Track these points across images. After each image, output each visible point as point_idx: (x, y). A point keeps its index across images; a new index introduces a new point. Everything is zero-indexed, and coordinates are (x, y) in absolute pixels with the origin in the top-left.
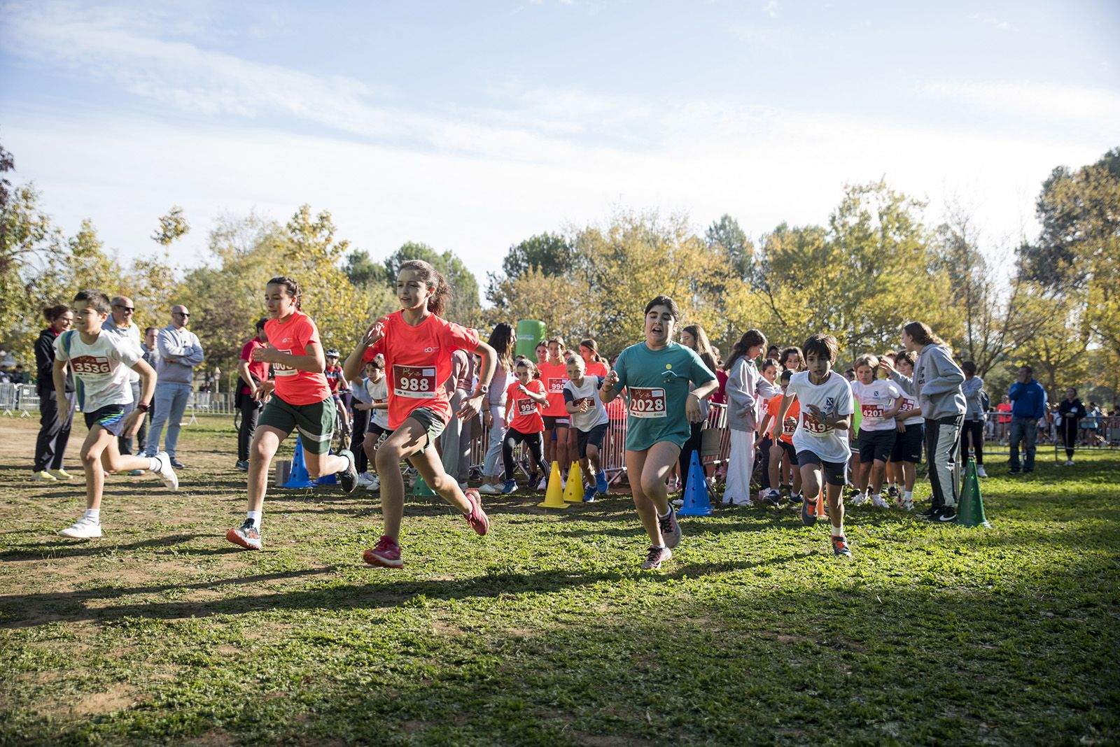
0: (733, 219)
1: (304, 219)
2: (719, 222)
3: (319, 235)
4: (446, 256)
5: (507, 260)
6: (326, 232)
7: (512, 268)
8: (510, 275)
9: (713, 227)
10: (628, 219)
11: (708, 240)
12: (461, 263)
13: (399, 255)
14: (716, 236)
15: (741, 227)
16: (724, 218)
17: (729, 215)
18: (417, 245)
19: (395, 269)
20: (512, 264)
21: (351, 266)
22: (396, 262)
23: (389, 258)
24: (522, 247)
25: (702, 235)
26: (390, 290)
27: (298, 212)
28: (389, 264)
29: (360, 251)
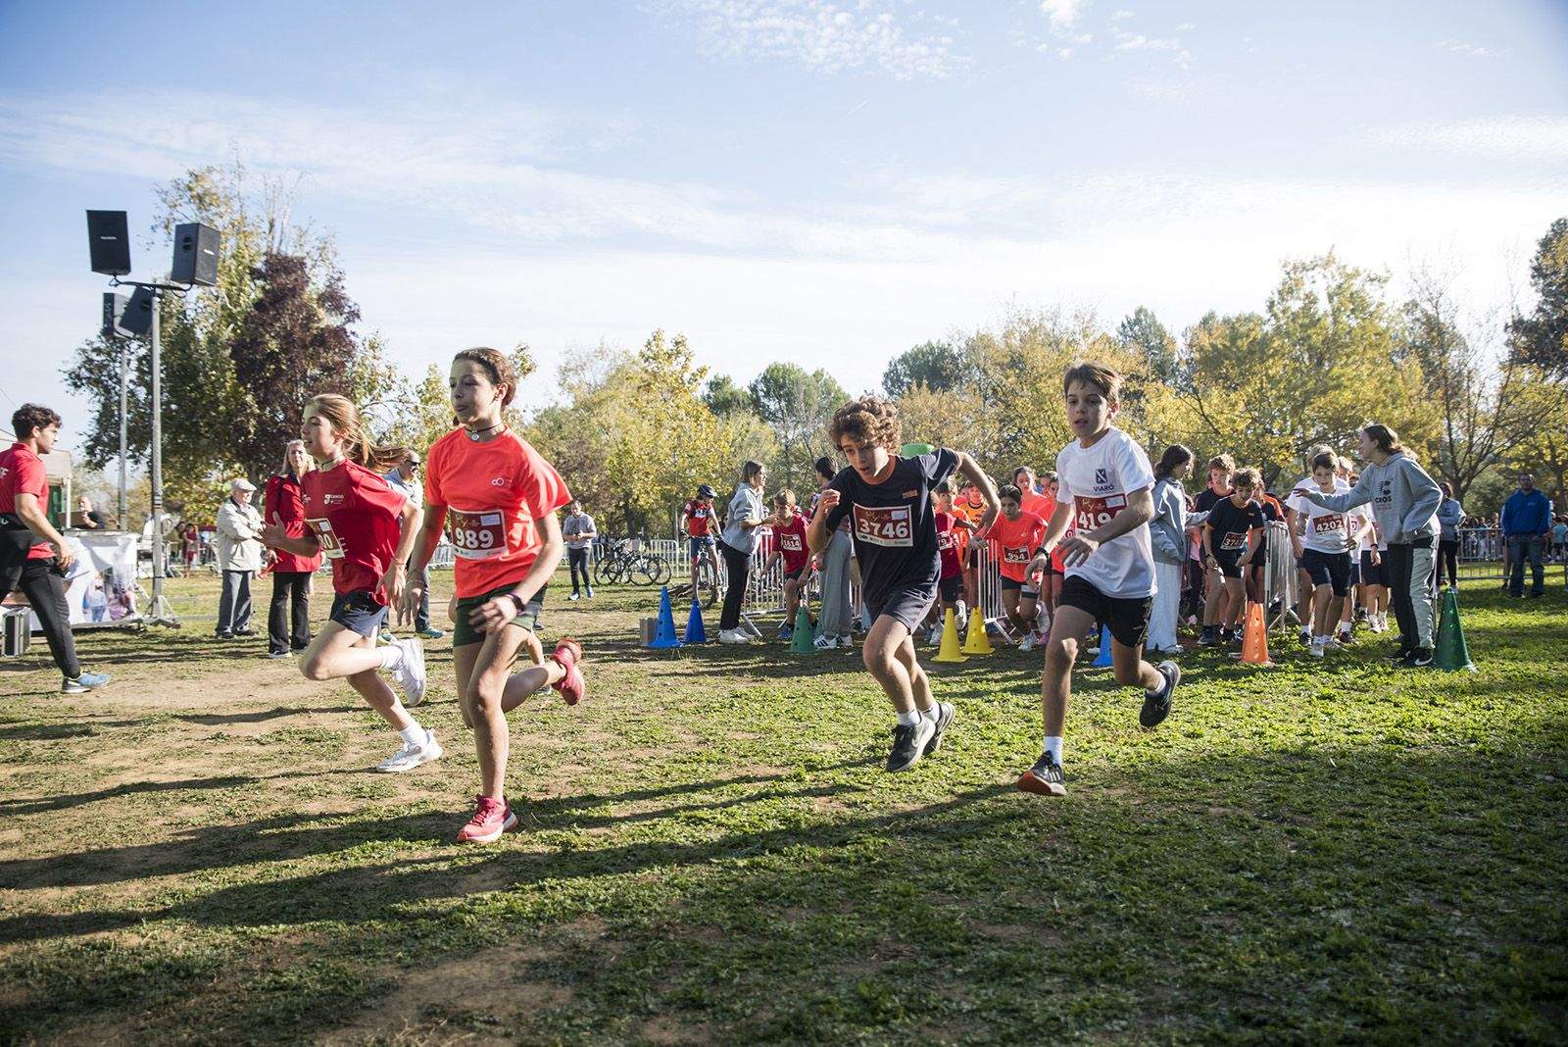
0: (1150, 313)
1: (657, 346)
2: (1133, 317)
3: (675, 363)
4: (818, 375)
5: (887, 375)
6: (682, 359)
7: (893, 385)
8: (891, 393)
9: (1126, 323)
10: (1025, 318)
11: (1120, 338)
12: (834, 382)
13: (765, 378)
14: (1130, 333)
15: (1159, 320)
16: (1139, 312)
17: (1145, 307)
18: (784, 366)
19: (761, 394)
20: (892, 380)
21: (712, 394)
22: (761, 386)
23: (753, 382)
24: (904, 360)
25: (1113, 334)
26: (757, 418)
27: (651, 339)
28: (754, 389)
29: (721, 376)
